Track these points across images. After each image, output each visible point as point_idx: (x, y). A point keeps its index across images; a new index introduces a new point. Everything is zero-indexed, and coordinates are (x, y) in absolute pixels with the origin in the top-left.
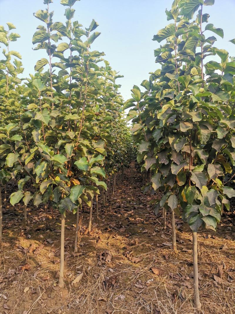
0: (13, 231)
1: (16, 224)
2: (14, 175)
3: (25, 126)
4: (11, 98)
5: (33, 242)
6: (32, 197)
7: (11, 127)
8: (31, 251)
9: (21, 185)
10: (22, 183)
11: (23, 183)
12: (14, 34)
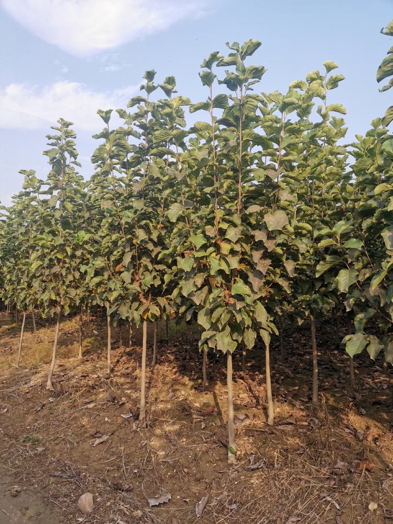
0: (333, 396)
1: (338, 385)
2: (349, 306)
3: (366, 223)
4: (329, 180)
5: (371, 423)
6: (382, 346)
7: (344, 228)
8: (370, 438)
9: (360, 322)
10: (361, 319)
11: (364, 321)
12: (334, 76)
